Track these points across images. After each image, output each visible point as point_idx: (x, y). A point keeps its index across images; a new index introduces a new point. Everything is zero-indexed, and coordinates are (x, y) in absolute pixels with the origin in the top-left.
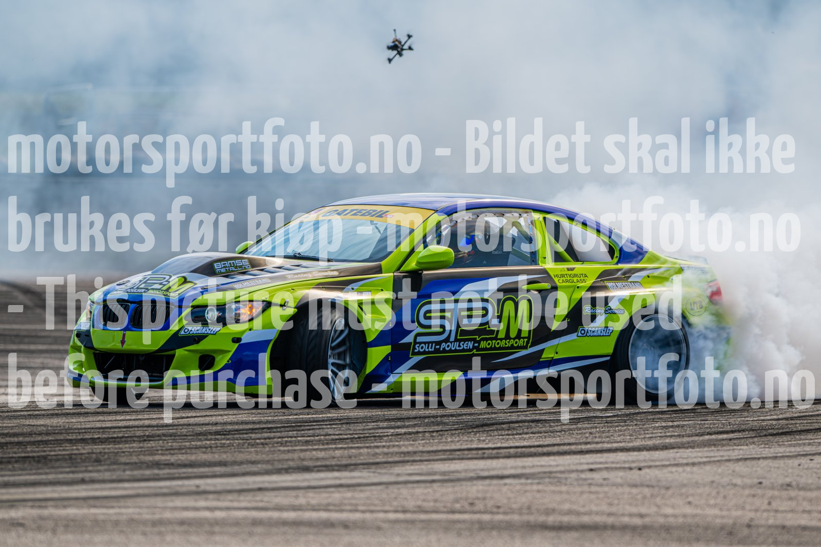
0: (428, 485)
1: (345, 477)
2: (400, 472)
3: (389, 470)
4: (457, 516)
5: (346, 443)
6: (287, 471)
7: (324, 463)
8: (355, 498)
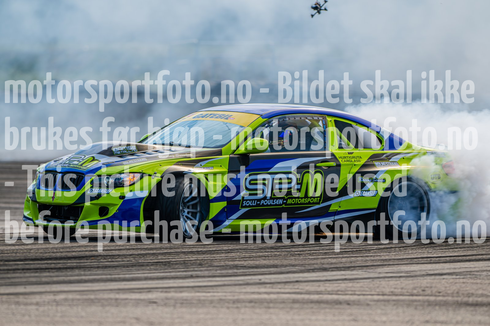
0: (398, 279)
1: (348, 274)
2: (380, 271)
3: (374, 270)
4: (415, 298)
5: (349, 254)
6: (313, 270)
7: (335, 266)
8: (354, 287)
